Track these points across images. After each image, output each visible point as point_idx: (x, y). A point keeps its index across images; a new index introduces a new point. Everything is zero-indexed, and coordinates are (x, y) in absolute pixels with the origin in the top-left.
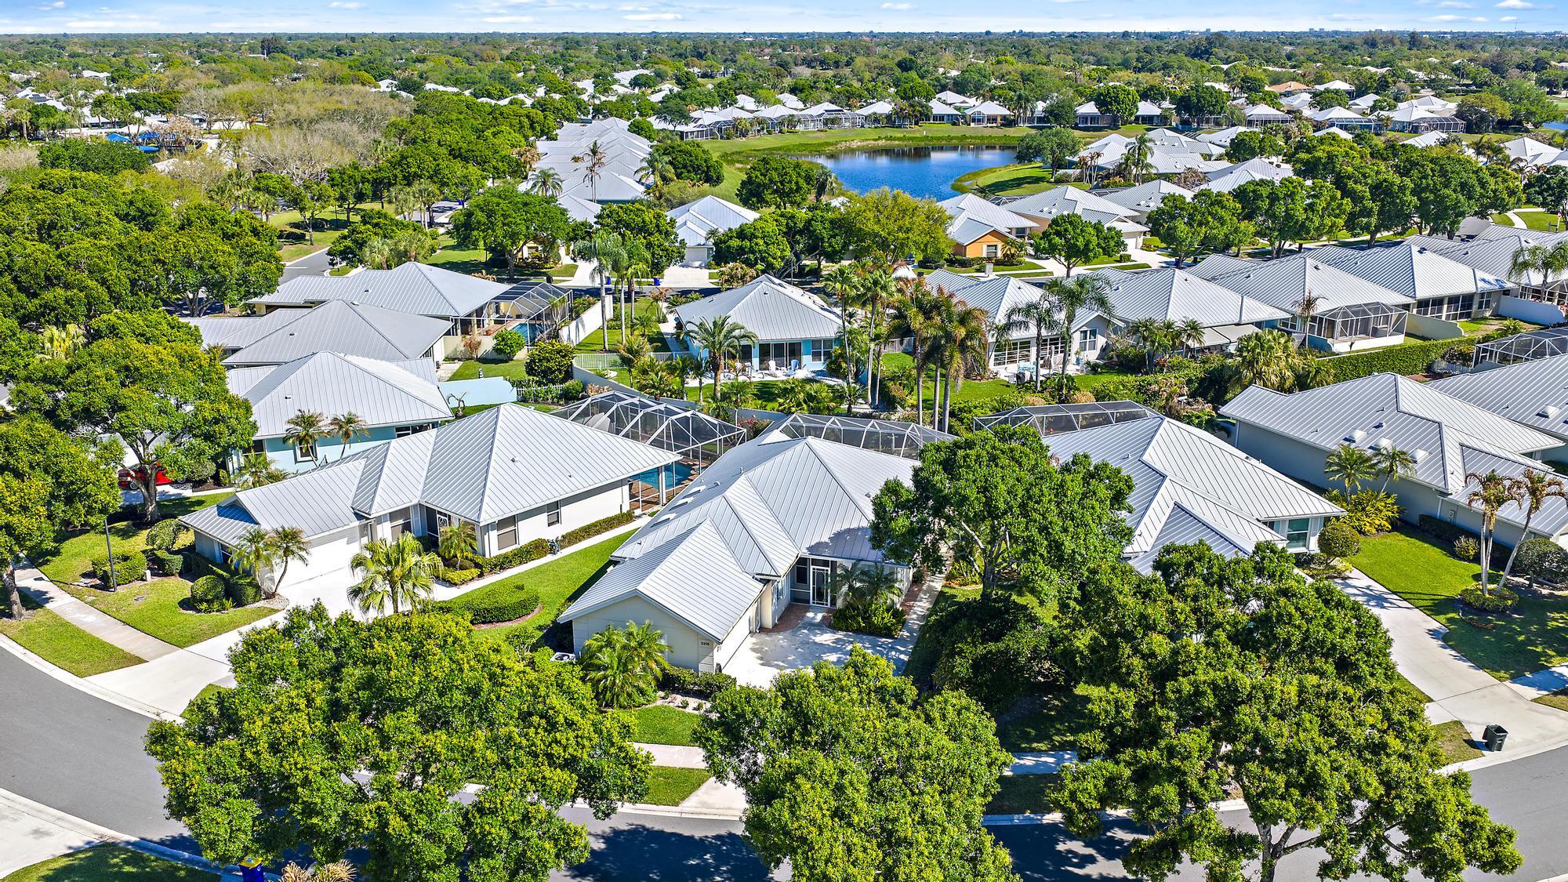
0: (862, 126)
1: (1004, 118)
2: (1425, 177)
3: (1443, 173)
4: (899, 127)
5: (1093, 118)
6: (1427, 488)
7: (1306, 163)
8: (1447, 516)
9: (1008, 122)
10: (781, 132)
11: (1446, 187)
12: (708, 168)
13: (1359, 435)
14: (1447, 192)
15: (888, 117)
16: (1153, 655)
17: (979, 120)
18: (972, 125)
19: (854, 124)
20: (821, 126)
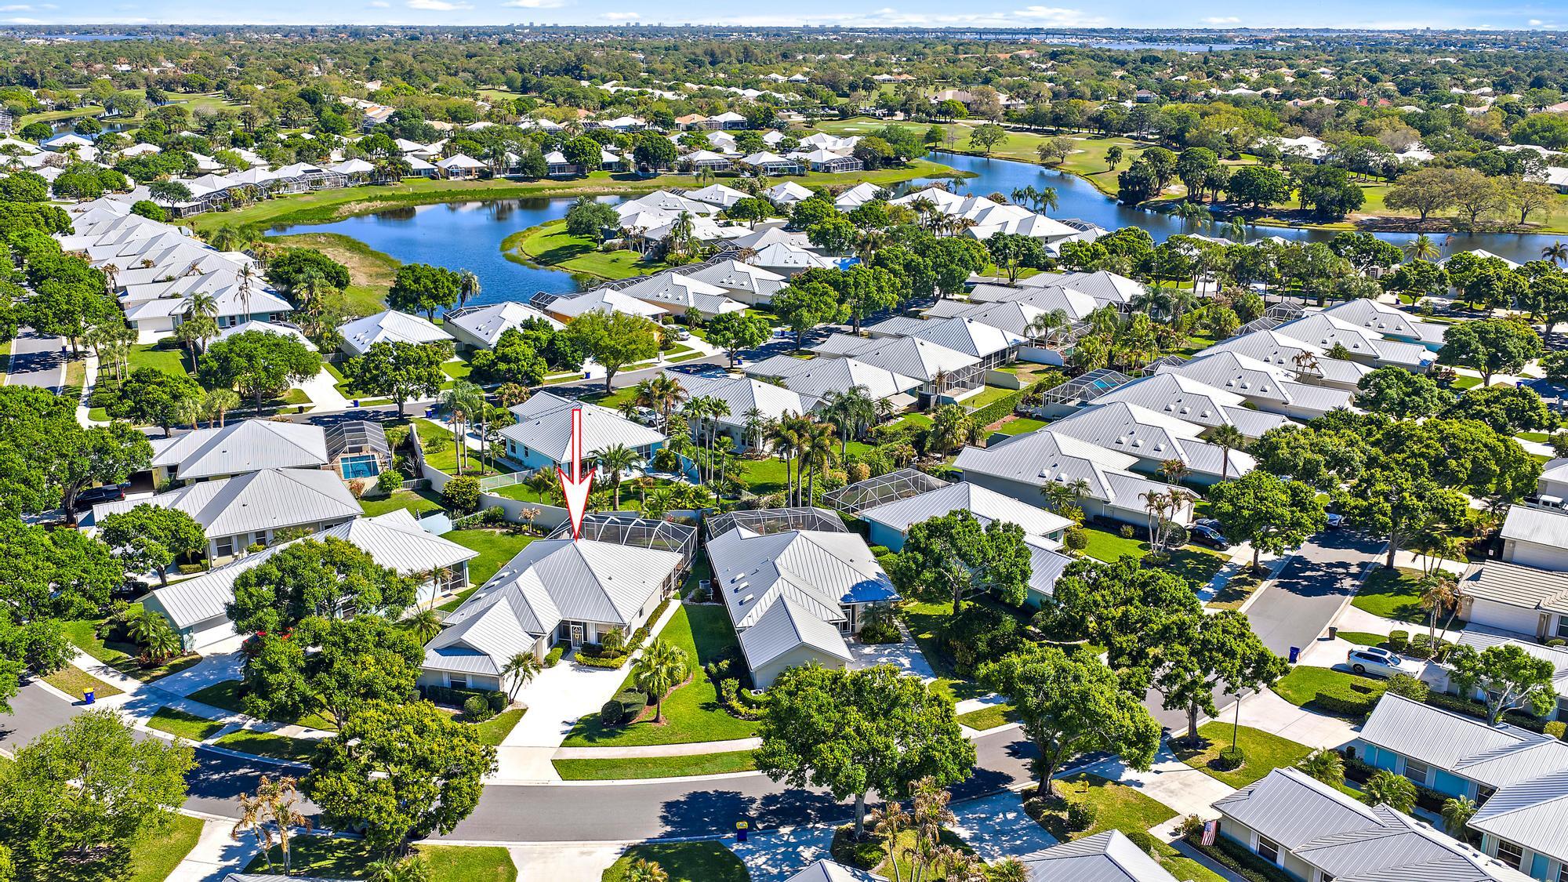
0: (346, 186)
1: (481, 170)
2: (938, 257)
3: (949, 254)
4: (383, 184)
5: (561, 167)
6: (1097, 500)
7: (818, 233)
8: (1109, 514)
9: (485, 175)
10: (270, 197)
11: (952, 262)
12: (337, 273)
13: (1046, 472)
14: (954, 266)
15: (371, 174)
16: (1114, 618)
17: (457, 174)
18: (452, 178)
19: (337, 183)
20: (306, 189)
